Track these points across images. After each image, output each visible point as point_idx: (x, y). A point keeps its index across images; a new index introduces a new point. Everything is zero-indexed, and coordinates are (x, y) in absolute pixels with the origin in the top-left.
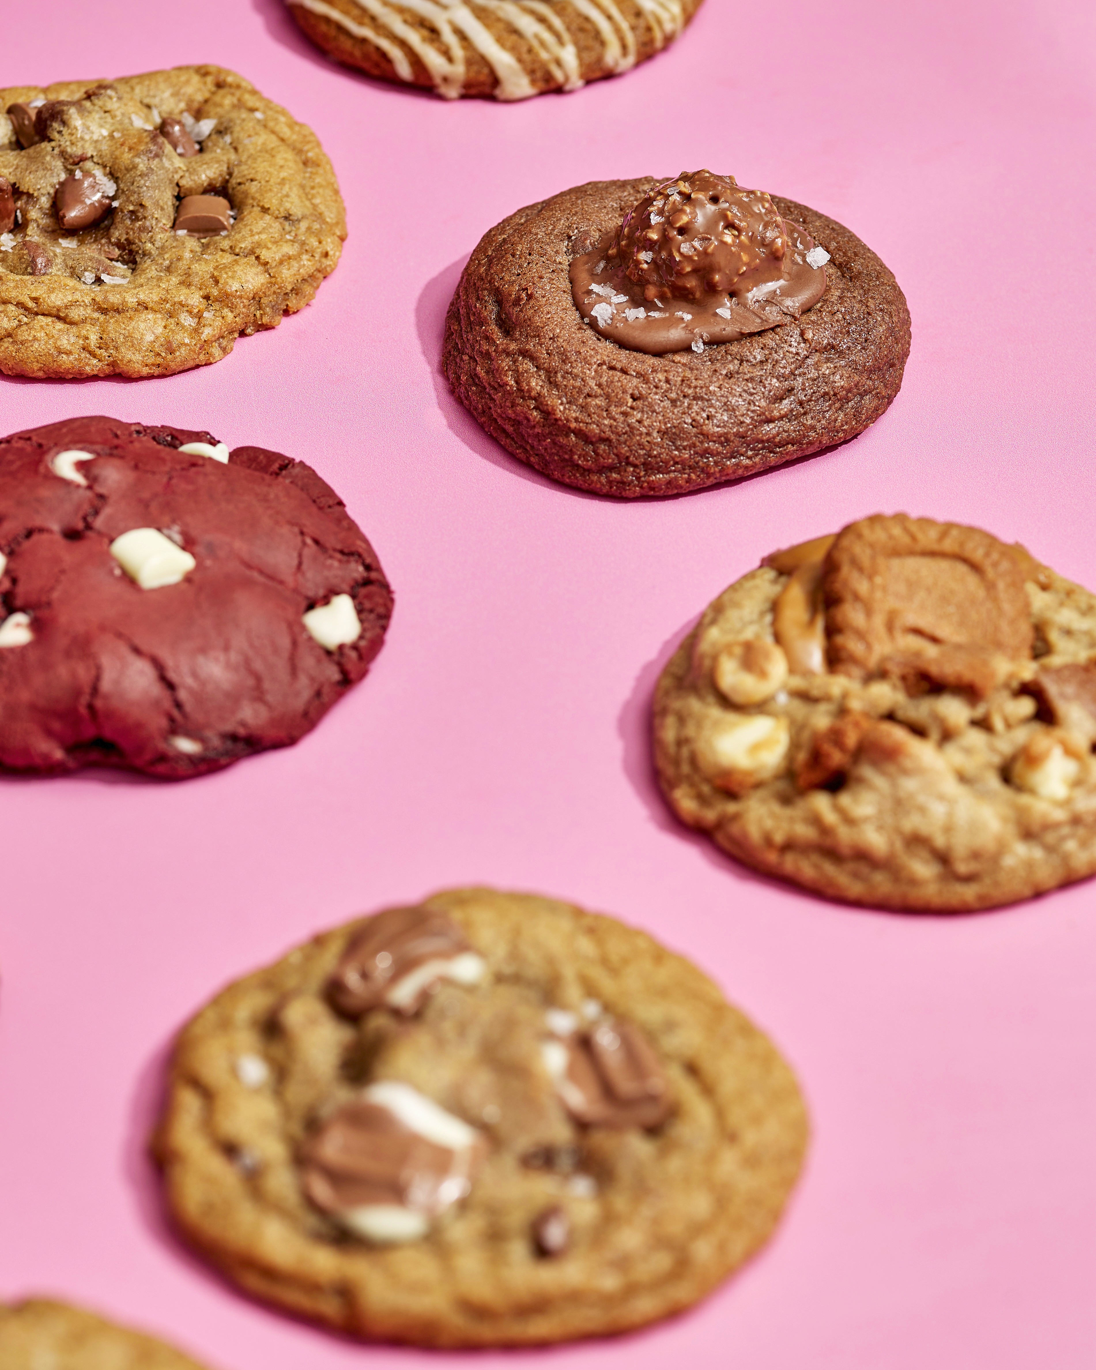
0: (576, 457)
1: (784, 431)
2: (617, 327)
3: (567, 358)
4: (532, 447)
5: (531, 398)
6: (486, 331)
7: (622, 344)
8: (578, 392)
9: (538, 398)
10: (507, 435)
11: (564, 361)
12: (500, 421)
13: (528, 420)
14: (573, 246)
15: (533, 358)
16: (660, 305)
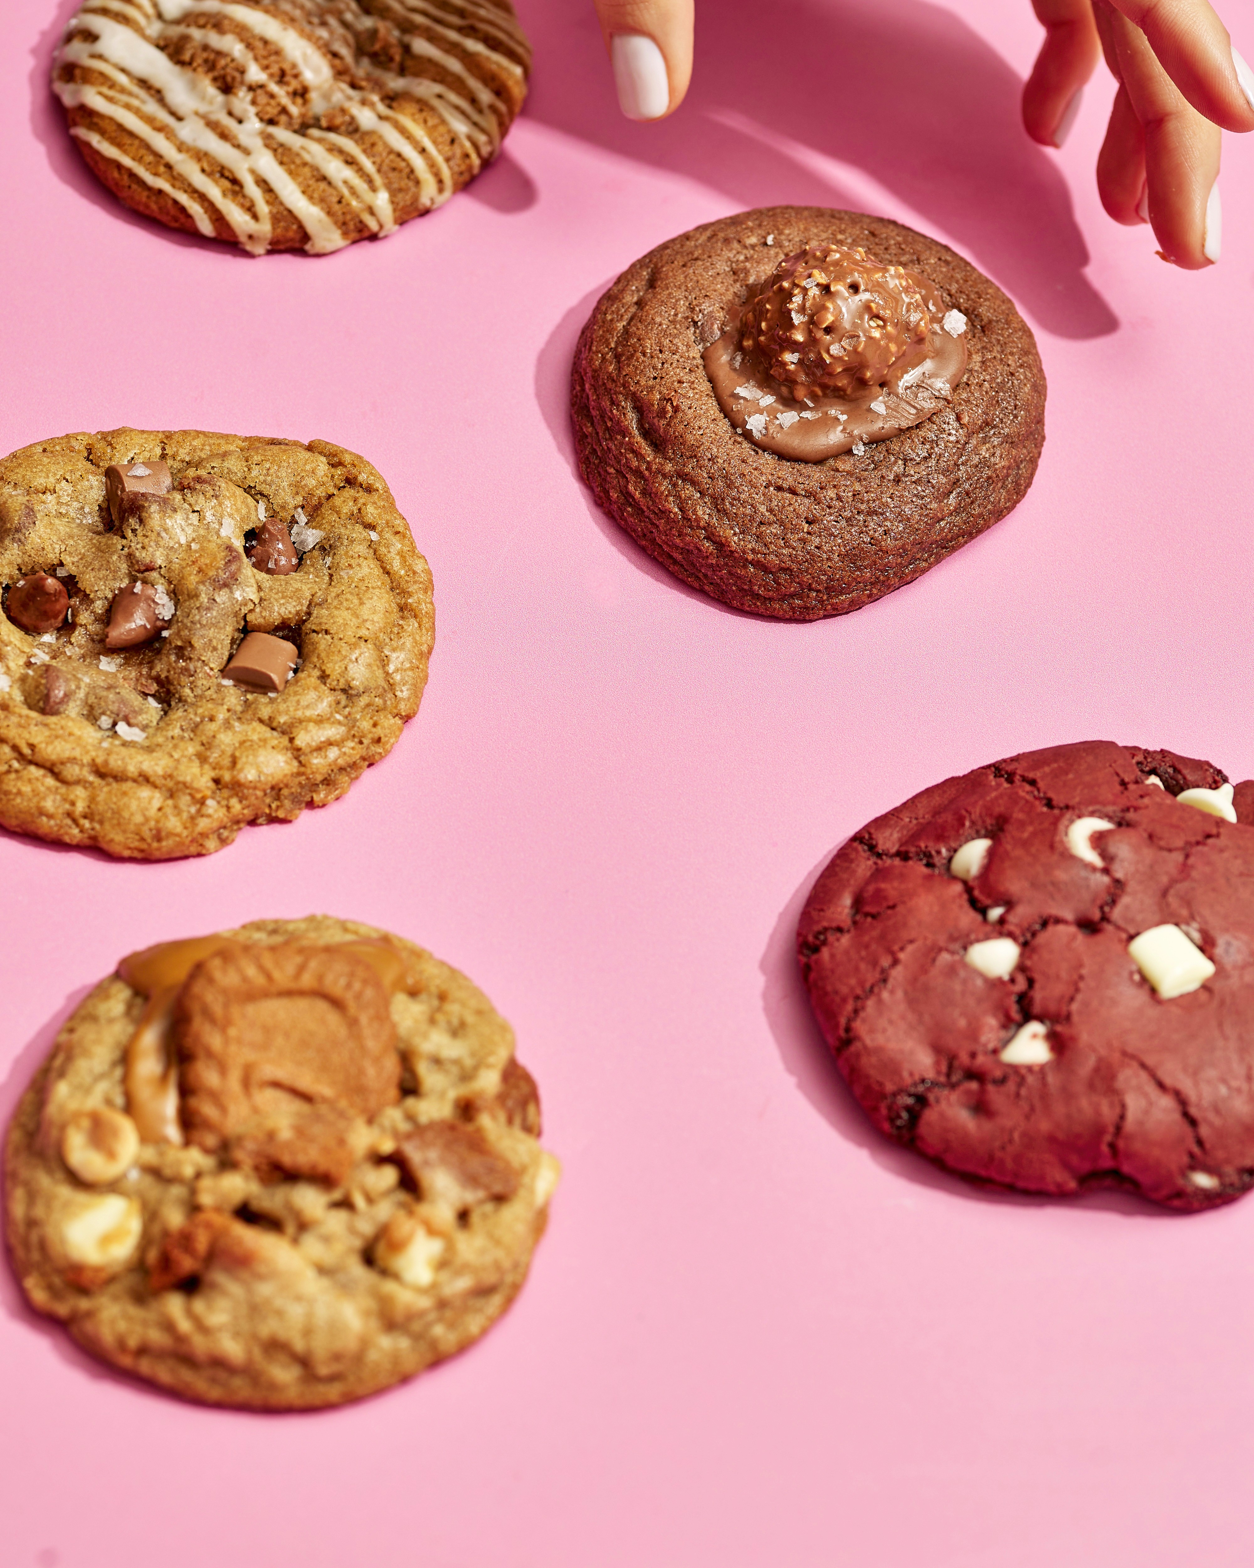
0: (756, 588)
1: (954, 525)
2: (774, 438)
3: (732, 482)
4: (705, 576)
5: (699, 527)
6: (630, 443)
7: (782, 455)
8: (750, 521)
9: (707, 527)
10: (675, 562)
11: (728, 486)
12: (665, 547)
13: (700, 550)
14: (701, 333)
15: (694, 483)
16: (811, 405)
